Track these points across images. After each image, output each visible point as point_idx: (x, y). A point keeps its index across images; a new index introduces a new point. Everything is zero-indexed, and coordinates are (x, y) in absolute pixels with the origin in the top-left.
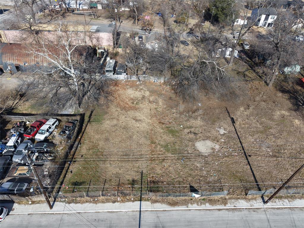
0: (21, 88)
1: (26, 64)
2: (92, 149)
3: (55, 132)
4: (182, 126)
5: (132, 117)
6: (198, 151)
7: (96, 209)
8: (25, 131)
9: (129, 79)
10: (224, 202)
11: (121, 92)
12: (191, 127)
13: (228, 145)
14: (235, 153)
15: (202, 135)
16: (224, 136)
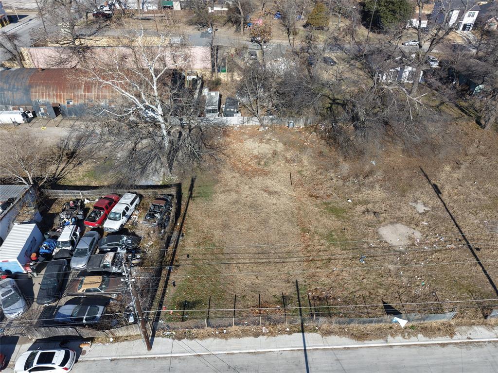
0: (67, 143)
1: (71, 103)
2: (204, 243)
3: (135, 216)
4: (350, 201)
5: (261, 187)
6: (387, 243)
7: (228, 348)
8: (85, 215)
9: (246, 124)
10: (449, 330)
11: (235, 145)
12: (366, 202)
13: (436, 232)
14: (452, 244)
15: (388, 215)
16: (426, 215)
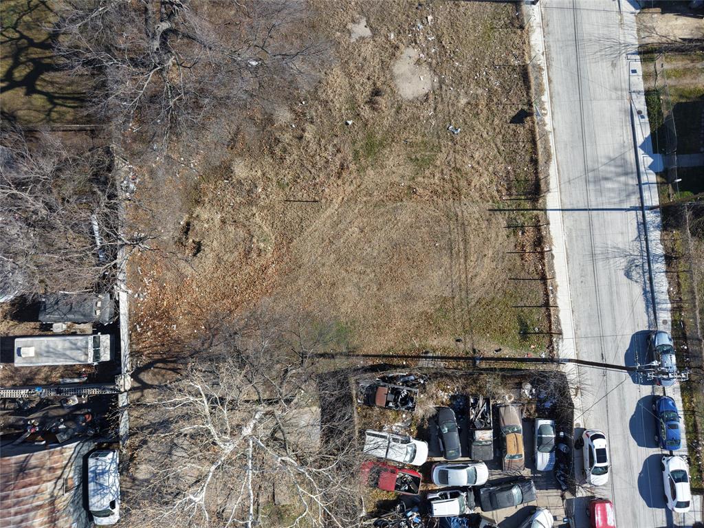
4: (350, 122)
6: (427, 94)
12: (352, 101)
13: (407, 28)
14: (427, 18)
15: (378, 78)
16: (376, 29)
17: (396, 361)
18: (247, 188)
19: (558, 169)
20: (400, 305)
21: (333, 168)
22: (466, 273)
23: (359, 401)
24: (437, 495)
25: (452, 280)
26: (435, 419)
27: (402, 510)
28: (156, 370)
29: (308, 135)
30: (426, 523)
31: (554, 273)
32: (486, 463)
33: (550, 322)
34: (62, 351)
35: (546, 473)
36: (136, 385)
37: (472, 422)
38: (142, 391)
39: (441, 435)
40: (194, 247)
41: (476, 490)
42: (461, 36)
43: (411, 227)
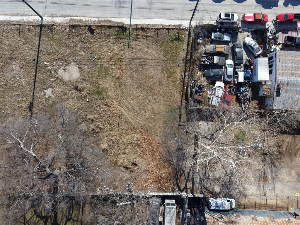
1: (287, 220)
3: (209, 94)
4: (88, 100)
6: (79, 68)
12: (79, 98)
13: (50, 73)
14: (46, 64)
15: (70, 87)
16: (49, 86)
17: (185, 91)
18: (112, 143)
19: (114, 18)
20: (163, 87)
21: (106, 108)
22: (153, 60)
23: (199, 106)
24: (236, 80)
25: (155, 65)
26: (208, 77)
27: (240, 94)
28: (180, 183)
29: (92, 117)
30: (245, 85)
31: (156, 25)
32: (226, 60)
33: (175, 29)
34: (170, 217)
35: (232, 37)
36: (185, 191)
37: (210, 64)
38: (188, 189)
39: (214, 76)
40: (134, 165)
41: (235, 65)
42: (55, 51)
43: (133, 79)
